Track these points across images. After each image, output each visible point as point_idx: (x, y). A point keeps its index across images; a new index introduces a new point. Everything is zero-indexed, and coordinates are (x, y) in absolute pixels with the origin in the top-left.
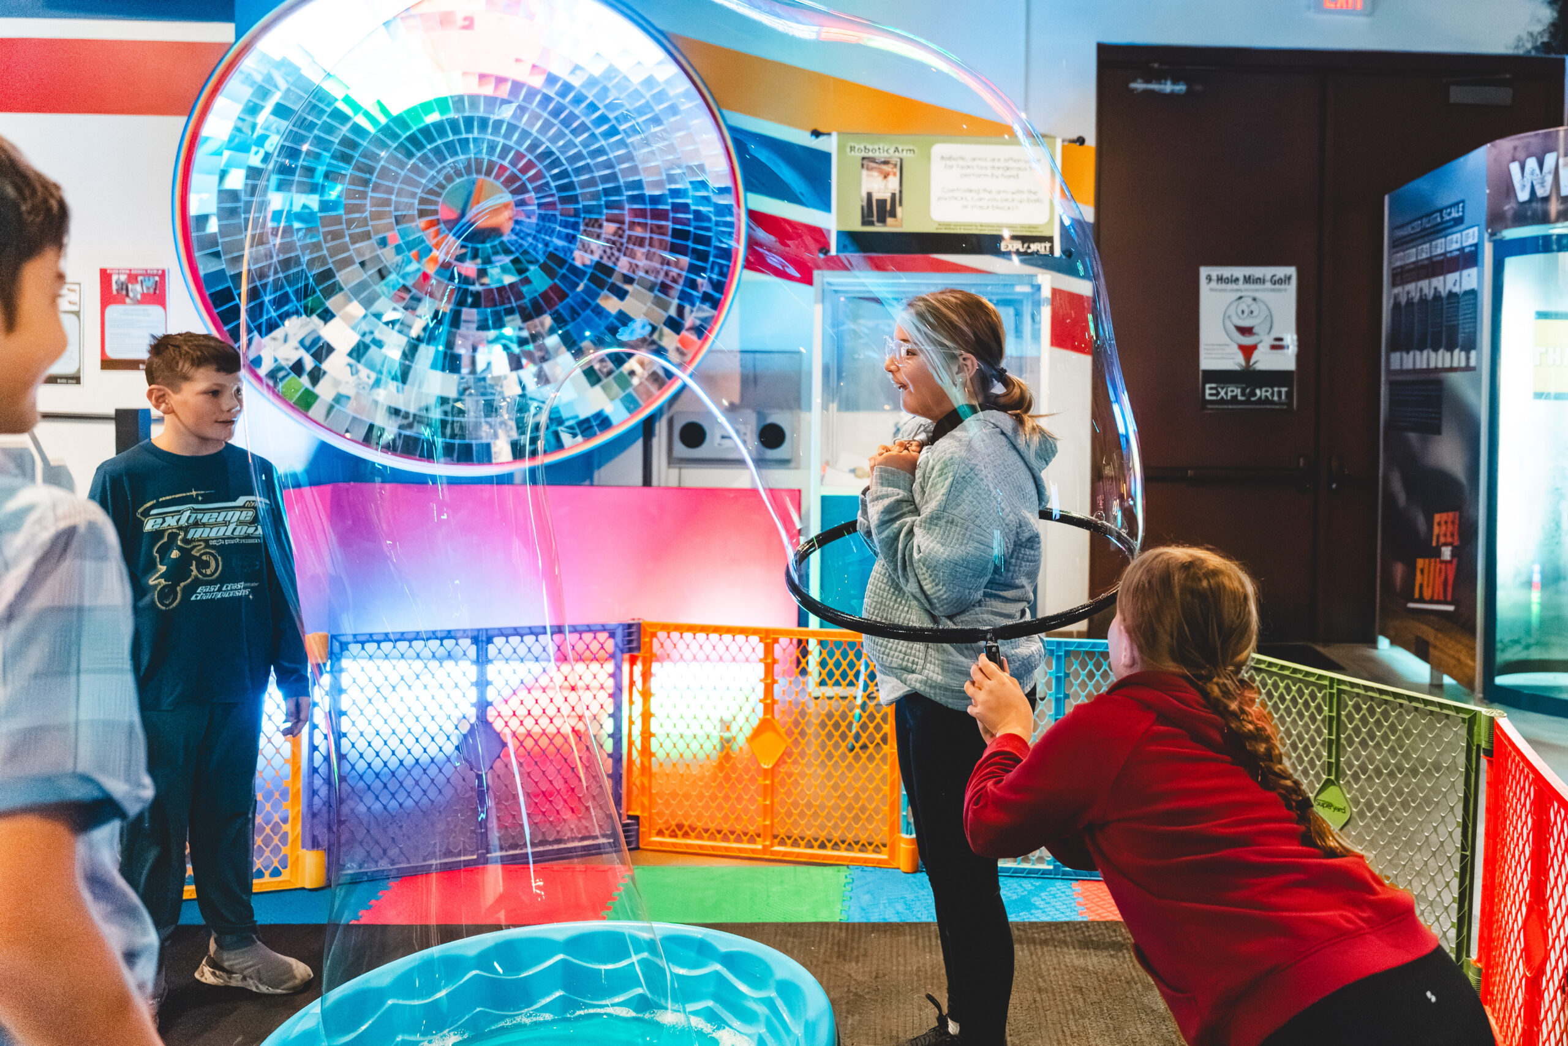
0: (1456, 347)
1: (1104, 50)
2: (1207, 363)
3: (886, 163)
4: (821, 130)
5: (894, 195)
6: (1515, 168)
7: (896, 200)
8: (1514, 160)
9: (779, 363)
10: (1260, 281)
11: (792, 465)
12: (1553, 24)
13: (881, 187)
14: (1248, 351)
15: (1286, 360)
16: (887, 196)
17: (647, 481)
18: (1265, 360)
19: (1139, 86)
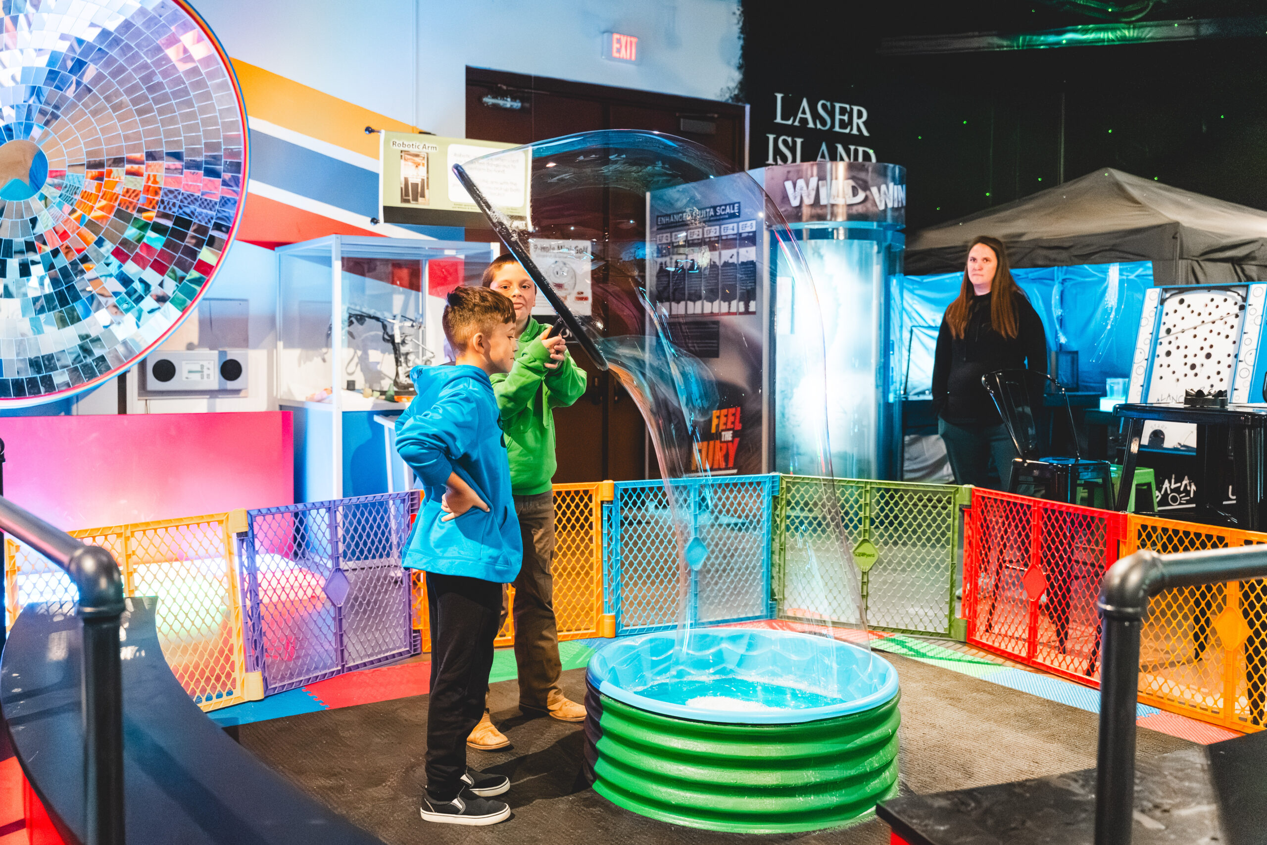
0: (734, 299)
1: (469, 72)
3: (417, 156)
4: (373, 128)
5: (423, 180)
6: (789, 185)
7: (425, 184)
8: (787, 179)
11: (242, 394)
12: (741, 83)
13: (415, 175)
16: (419, 181)
17: (122, 411)
19: (489, 100)
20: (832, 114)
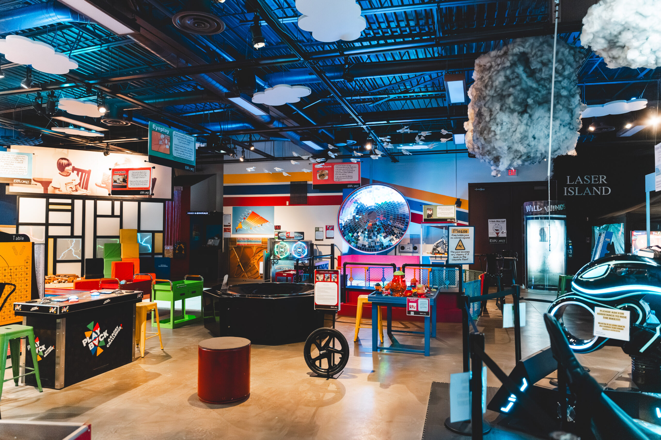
1: (469, 184)
2: (490, 236)
7: (432, 214)
9: (416, 237)
10: (499, 221)
11: (418, 253)
13: (430, 212)
14: (497, 234)
15: (505, 235)
17: (396, 255)
18: (501, 235)
19: (476, 189)
20: (591, 179)
